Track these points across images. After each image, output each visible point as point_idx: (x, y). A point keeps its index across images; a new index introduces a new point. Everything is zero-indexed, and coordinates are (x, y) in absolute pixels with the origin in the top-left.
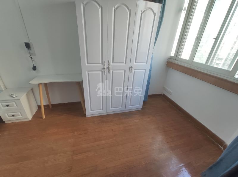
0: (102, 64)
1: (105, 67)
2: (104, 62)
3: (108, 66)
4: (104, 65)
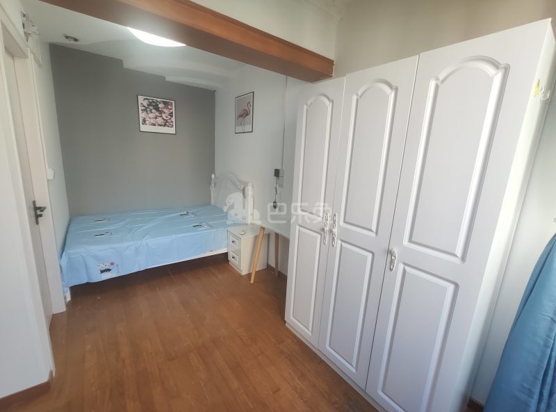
2: (327, 215)
4: (326, 221)
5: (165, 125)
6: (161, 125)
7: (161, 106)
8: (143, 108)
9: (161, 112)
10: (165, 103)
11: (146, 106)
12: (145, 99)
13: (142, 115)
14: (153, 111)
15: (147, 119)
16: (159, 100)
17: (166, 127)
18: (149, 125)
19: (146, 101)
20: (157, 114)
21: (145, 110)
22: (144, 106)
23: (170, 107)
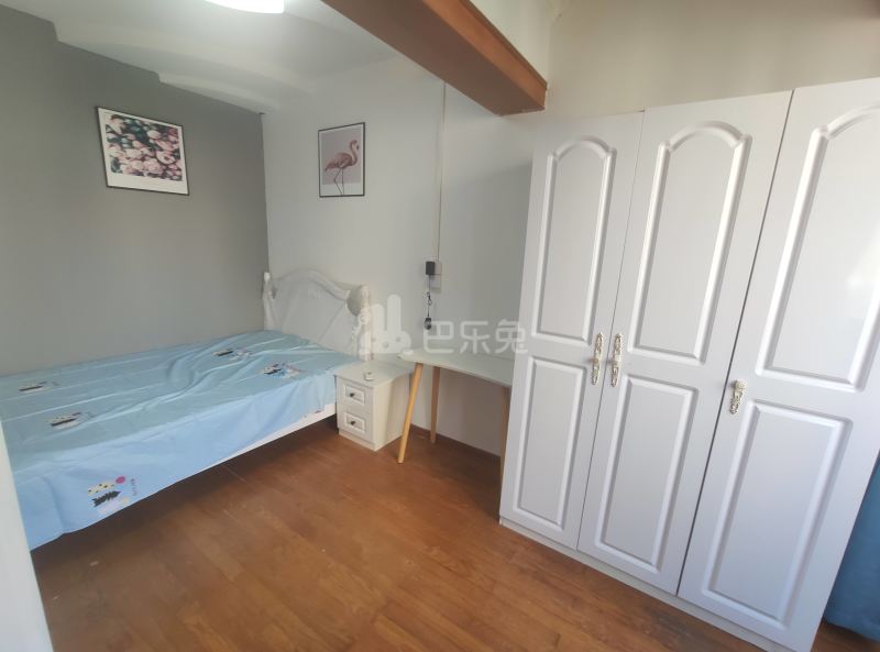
0: (589, 342)
1: (601, 358)
2: (599, 336)
3: (610, 356)
4: (597, 347)
5: (163, 176)
6: (155, 176)
7: (152, 134)
8: (111, 136)
9: (153, 148)
10: (161, 129)
11: (119, 132)
12: (114, 117)
13: (111, 152)
14: (136, 143)
15: (123, 160)
16: (147, 121)
17: (167, 181)
18: (128, 173)
19: (118, 121)
20: (146, 151)
21: (117, 140)
22: (113, 132)
23: (172, 138)
